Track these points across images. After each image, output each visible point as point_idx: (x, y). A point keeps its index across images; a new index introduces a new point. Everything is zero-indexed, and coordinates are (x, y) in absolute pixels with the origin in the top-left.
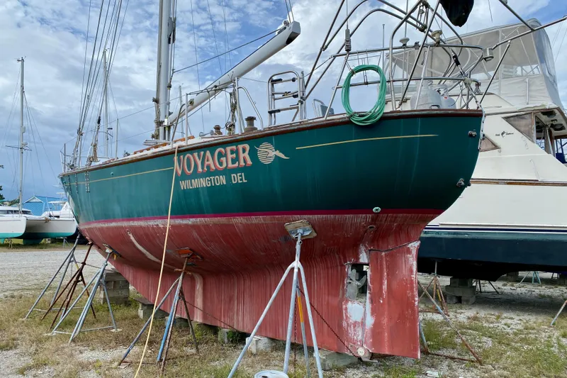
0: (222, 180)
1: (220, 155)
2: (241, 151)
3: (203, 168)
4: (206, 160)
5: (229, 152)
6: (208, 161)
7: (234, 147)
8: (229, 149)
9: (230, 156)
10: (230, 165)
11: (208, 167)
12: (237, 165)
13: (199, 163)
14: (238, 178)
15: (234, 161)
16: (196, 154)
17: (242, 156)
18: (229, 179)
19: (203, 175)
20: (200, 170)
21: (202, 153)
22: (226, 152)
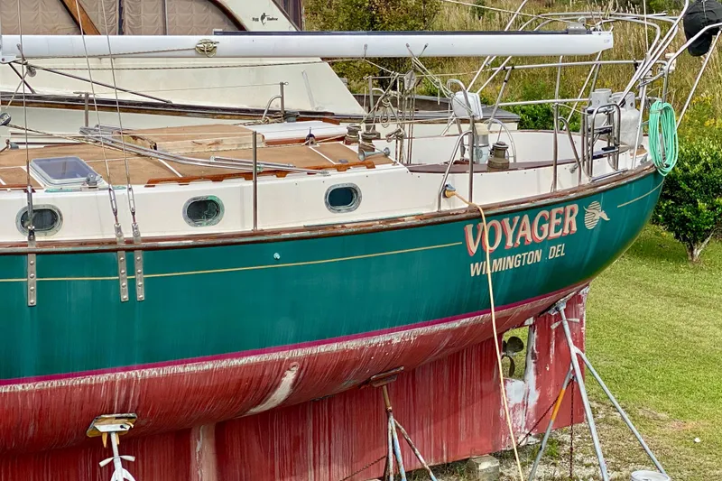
0: (537, 255)
1: (543, 220)
2: (568, 214)
3: (514, 241)
4: (521, 228)
5: (554, 216)
6: (523, 230)
7: (562, 209)
8: (555, 211)
9: (554, 221)
10: (553, 235)
11: (523, 238)
12: (560, 233)
13: (510, 233)
14: (556, 252)
15: (557, 228)
16: (506, 221)
17: (568, 219)
18: (545, 254)
19: (513, 252)
20: (510, 244)
21: (517, 218)
22: (550, 215)
